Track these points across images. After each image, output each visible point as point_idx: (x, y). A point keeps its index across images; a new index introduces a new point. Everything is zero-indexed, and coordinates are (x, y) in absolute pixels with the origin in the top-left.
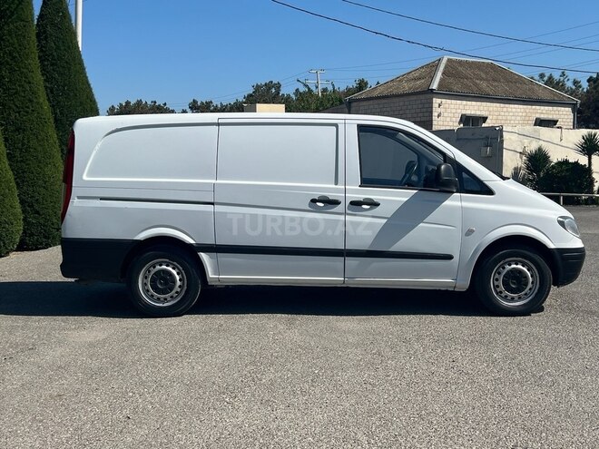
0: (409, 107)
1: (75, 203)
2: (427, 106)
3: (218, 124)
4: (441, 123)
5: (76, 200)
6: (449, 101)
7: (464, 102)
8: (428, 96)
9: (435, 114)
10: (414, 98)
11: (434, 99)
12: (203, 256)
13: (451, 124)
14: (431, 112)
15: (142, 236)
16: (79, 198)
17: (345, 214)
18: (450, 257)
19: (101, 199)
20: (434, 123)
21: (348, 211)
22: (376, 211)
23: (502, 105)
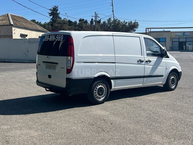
0: (2, 30)
1: (76, 64)
2: (10, 30)
3: (113, 36)
4: (15, 36)
5: (76, 63)
6: (17, 29)
7: (21, 30)
8: (10, 27)
9: (13, 33)
10: (5, 27)
11: (13, 28)
12: (112, 81)
13: (18, 37)
14: (12, 32)
15: (96, 75)
16: (77, 62)
17: (144, 65)
18: (162, 76)
19: (84, 62)
20: (13, 36)
21: (145, 64)
22: (151, 63)
23: (31, 31)
